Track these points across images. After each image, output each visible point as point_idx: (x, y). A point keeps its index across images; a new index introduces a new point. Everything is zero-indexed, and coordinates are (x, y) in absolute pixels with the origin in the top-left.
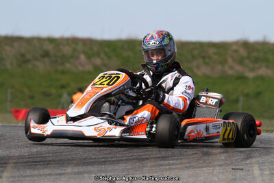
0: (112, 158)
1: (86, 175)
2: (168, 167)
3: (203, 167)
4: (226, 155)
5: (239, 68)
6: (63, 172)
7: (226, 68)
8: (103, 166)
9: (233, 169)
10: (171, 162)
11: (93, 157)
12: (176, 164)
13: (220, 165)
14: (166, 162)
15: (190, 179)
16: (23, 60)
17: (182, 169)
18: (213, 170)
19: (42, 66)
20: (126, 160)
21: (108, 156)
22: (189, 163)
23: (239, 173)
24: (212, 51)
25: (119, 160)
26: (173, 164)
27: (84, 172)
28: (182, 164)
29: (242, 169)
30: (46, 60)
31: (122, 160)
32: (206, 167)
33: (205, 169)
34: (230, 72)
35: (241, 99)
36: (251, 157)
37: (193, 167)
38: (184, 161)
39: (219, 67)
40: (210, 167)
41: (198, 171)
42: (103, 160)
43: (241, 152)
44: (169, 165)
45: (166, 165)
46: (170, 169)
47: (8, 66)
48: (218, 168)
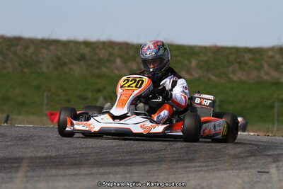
0: (139, 159)
1: (111, 176)
2: (193, 169)
3: (229, 170)
4: (253, 158)
5: (275, 74)
6: (89, 172)
7: (262, 74)
8: (129, 168)
9: (259, 172)
10: (198, 164)
11: (120, 158)
12: (203, 167)
13: (246, 168)
14: (193, 164)
15: (215, 181)
16: (59, 63)
17: (208, 171)
18: (239, 173)
19: (78, 70)
20: (152, 162)
21: (135, 157)
22: (216, 165)
23: (265, 176)
24: (247, 56)
25: (145, 162)
26: (199, 166)
27: (109, 173)
28: (209, 166)
29: (268, 172)
30: (82, 63)
31: (149, 162)
32: (232, 169)
33: (230, 172)
34: (265, 78)
35: (276, 104)
36: (278, 161)
37: (218, 170)
38: (210, 163)
39: (255, 73)
40: (236, 169)
41: (223, 173)
42: (130, 161)
43: (268, 155)
44: (195, 167)
45: (192, 167)
46: (195, 171)
47: (45, 70)
48: (243, 171)
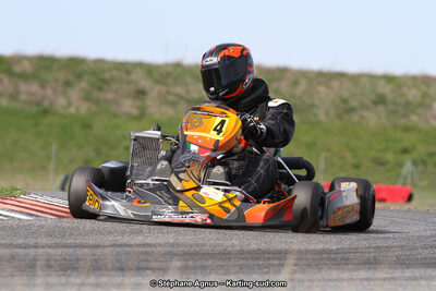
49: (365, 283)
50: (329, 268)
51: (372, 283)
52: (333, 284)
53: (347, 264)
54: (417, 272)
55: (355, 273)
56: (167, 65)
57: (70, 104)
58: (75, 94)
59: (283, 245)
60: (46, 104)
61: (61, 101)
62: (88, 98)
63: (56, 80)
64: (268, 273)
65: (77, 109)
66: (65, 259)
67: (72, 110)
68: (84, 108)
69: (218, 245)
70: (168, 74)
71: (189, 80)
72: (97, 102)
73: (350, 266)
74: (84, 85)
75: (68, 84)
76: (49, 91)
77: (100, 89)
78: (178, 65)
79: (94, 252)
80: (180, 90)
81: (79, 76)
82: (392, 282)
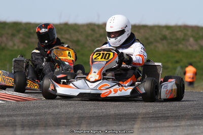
49: (168, 128)
50: (150, 122)
51: (171, 128)
52: (153, 129)
53: (159, 119)
54: (193, 122)
55: (163, 124)
56: (60, 24)
57: (14, 45)
58: (17, 40)
59: (126, 111)
60: (3, 45)
61: (11, 44)
62: (23, 42)
63: (8, 34)
64: (120, 125)
65: (18, 47)
66: (23, 122)
67: (16, 48)
68: (22, 46)
69: (95, 112)
70: (61, 29)
71: (71, 31)
72: (28, 43)
73: (160, 120)
74: (21, 35)
75: (13, 35)
76: (4, 39)
77: (29, 37)
78: (66, 24)
79: (36, 118)
80: (67, 36)
81: (19, 31)
82: (181, 127)
